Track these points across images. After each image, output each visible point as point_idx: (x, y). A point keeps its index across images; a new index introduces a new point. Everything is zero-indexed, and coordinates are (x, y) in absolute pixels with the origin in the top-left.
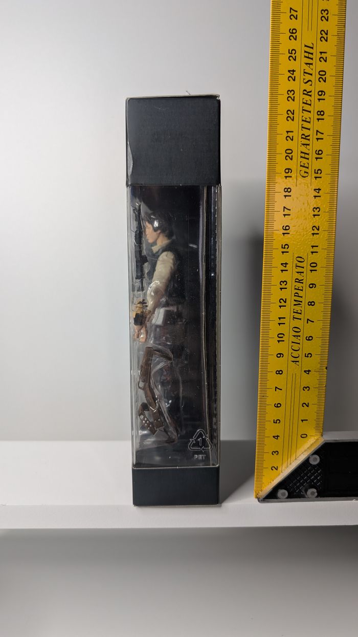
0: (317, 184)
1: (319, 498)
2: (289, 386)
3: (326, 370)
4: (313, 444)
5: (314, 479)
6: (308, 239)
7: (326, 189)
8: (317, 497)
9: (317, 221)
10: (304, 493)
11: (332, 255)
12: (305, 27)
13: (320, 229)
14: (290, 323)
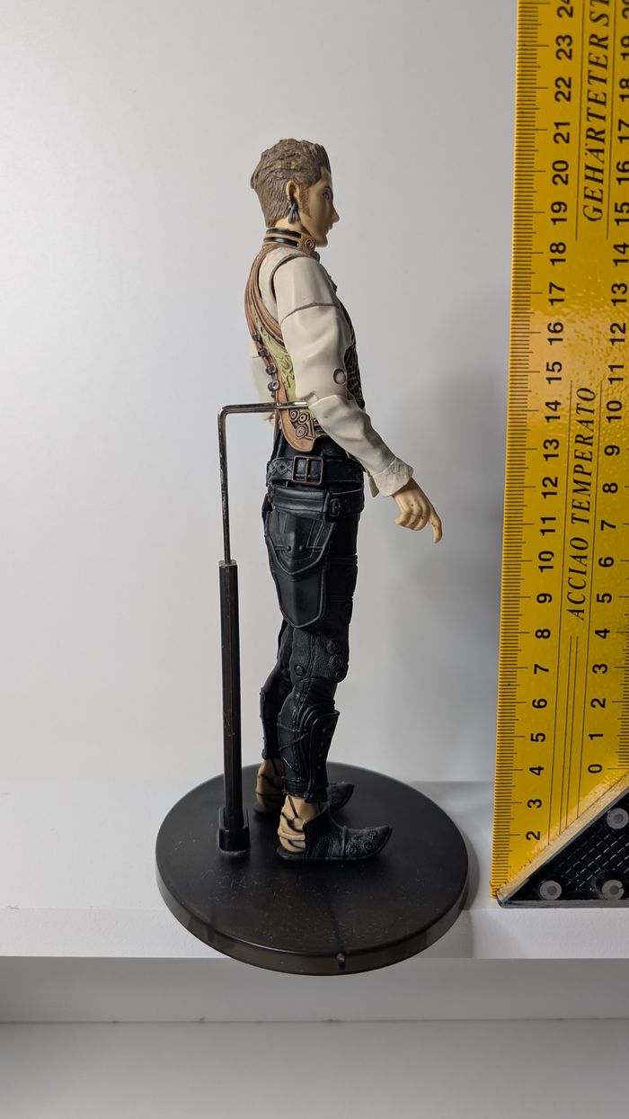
0: (619, 234)
1: (627, 900)
2: (564, 662)
4: (613, 786)
5: (617, 860)
6: (603, 350)
8: (623, 897)
9: (620, 314)
10: (596, 890)
14: (566, 530)
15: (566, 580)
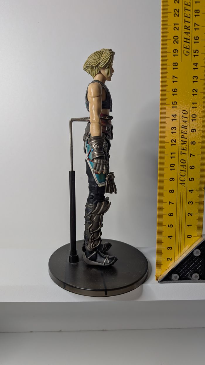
0: (195, 60)
2: (179, 200)
3: (203, 190)
6: (190, 98)
8: (199, 279)
9: (196, 86)
10: (190, 277)
13: (198, 91)
14: (179, 157)
15: (179, 173)
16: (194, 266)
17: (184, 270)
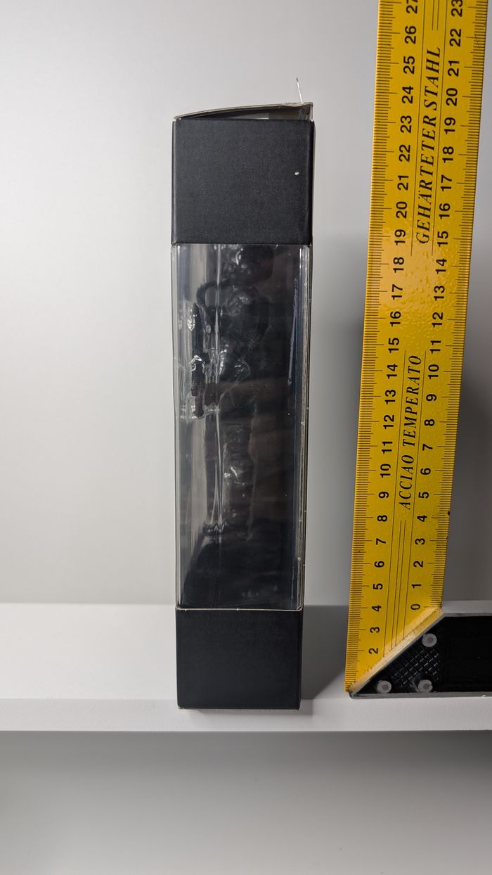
0: (440, 253)
1: (435, 693)
2: (396, 537)
3: (448, 516)
4: (428, 618)
5: (429, 667)
6: (427, 331)
7: (453, 260)
8: (432, 691)
9: (439, 306)
10: (414, 686)
11: (460, 354)
12: (428, 26)
13: (444, 317)
14: (399, 450)
15: (398, 483)
16: (422, 664)
17: (402, 673)
